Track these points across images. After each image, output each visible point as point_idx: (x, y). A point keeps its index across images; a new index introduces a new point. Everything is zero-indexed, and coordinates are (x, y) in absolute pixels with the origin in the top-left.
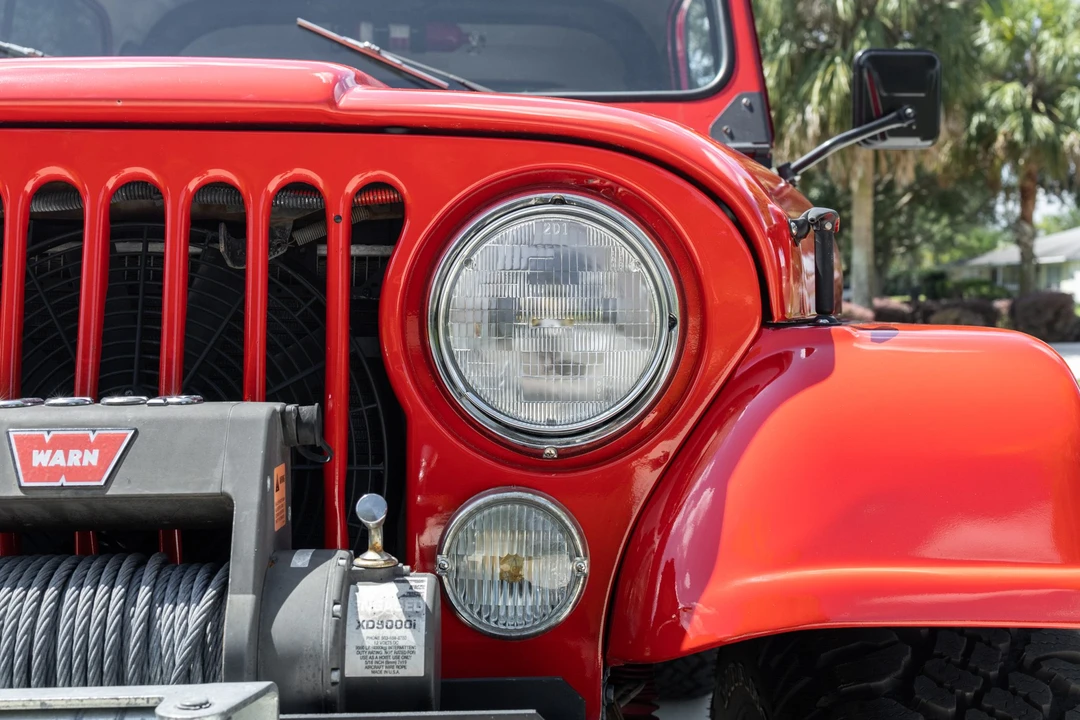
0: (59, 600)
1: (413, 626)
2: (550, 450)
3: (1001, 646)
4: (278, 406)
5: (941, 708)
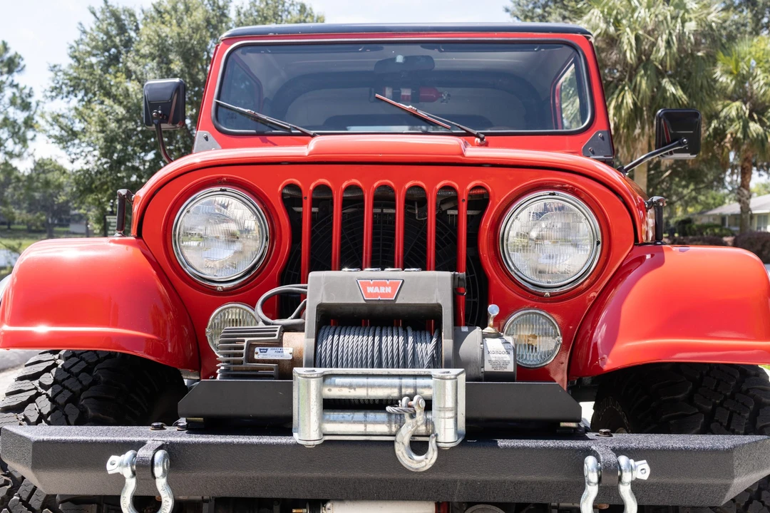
0: (380, 340)
1: (509, 353)
2: (547, 293)
3: (732, 383)
4: (453, 273)
5: (705, 406)
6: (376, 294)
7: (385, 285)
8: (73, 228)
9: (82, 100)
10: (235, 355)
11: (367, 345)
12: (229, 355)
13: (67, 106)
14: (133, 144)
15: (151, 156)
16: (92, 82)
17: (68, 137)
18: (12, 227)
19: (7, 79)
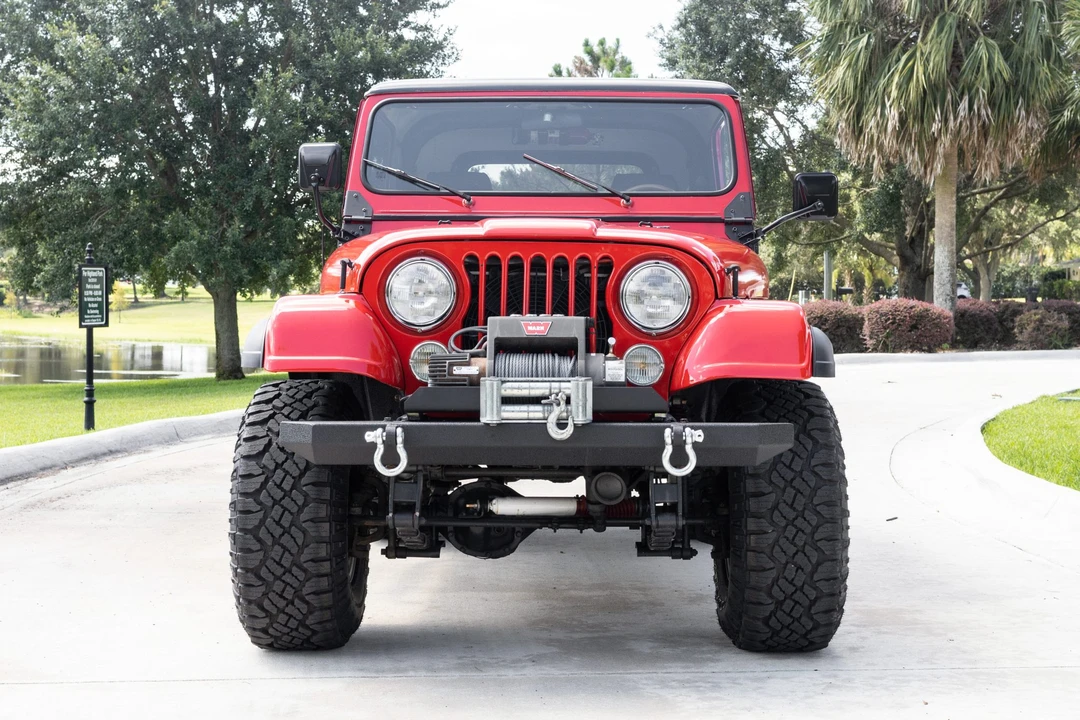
0: (537, 360)
1: (621, 370)
2: (652, 332)
4: (586, 317)
6: (534, 331)
7: (540, 325)
10: (440, 371)
11: (528, 364)
12: (436, 371)
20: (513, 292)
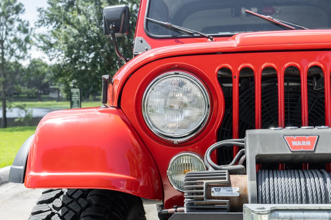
6: (300, 147)
7: (305, 140)
8: (52, 95)
9: (55, 26)
10: (197, 194)
11: (296, 185)
12: (193, 194)
13: (47, 30)
14: (83, 50)
15: (92, 55)
16: (60, 16)
17: (48, 47)
18: (20, 95)
19: (16, 17)
20: (267, 105)
